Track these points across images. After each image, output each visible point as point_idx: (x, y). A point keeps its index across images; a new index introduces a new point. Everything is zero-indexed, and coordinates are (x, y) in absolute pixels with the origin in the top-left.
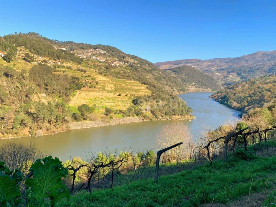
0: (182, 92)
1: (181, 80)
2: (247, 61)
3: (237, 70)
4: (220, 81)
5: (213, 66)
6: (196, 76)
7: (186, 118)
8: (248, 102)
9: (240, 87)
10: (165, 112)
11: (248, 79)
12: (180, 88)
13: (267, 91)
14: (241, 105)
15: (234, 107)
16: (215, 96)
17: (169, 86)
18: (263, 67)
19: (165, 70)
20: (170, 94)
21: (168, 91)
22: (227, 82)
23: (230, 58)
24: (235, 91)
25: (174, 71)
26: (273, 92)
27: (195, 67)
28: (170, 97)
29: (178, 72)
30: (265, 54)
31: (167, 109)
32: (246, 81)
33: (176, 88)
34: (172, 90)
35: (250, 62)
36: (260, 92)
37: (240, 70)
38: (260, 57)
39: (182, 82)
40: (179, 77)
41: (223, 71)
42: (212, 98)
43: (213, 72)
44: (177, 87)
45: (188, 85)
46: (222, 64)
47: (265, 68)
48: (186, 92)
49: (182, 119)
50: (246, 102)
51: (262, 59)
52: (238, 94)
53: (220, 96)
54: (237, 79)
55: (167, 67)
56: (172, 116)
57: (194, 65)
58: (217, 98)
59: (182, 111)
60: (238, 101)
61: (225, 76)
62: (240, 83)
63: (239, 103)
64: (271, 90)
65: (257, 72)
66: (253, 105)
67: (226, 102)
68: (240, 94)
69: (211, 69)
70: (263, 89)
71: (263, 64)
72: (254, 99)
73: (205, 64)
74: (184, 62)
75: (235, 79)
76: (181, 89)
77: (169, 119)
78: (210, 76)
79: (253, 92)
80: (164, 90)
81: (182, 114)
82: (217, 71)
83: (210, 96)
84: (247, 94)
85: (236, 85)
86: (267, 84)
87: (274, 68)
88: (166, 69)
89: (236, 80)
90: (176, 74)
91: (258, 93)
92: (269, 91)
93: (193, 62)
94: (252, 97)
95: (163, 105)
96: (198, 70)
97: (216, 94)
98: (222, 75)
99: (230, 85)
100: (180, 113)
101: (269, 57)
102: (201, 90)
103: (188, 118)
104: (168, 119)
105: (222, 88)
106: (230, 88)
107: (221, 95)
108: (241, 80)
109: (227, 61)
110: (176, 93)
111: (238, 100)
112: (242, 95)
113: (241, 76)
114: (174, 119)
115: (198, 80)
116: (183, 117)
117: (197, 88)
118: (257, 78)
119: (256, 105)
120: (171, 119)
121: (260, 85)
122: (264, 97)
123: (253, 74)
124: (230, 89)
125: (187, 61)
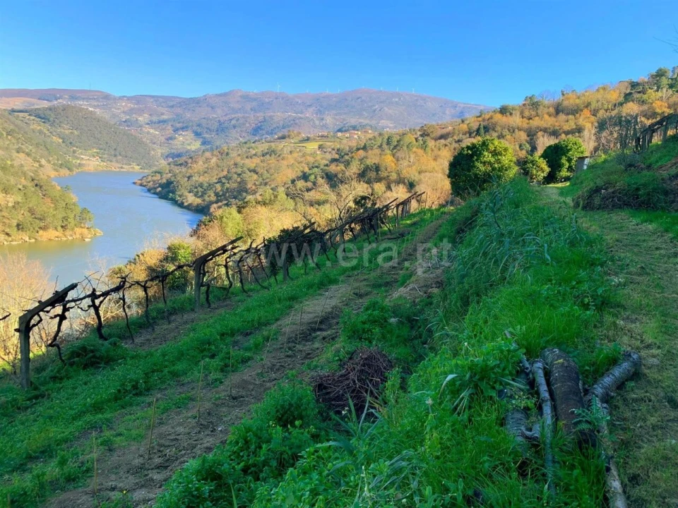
0: (64, 172)
1: (61, 141)
2: (212, 108)
3: (192, 126)
4: (159, 147)
5: (140, 112)
6: (100, 133)
7: (78, 236)
8: (217, 194)
9: (201, 163)
10: (15, 224)
11: (217, 147)
12: (58, 160)
13: (250, 171)
14: (204, 200)
15: (190, 205)
16: (148, 180)
17: (28, 155)
18: (244, 124)
19: (13, 111)
20: (33, 175)
21: (26, 168)
22: (173, 151)
23: (178, 98)
24: (190, 171)
25: (41, 116)
26: (262, 175)
27: (98, 111)
28: (29, 184)
29: (51, 119)
30: (246, 98)
31: (23, 214)
32: (212, 150)
33: (49, 161)
34: (36, 165)
35: (219, 111)
36: (239, 175)
37: (199, 125)
38: (238, 101)
39: (63, 145)
40: (54, 133)
41: (164, 126)
42: (141, 185)
43: (141, 126)
44: (51, 159)
45: (82, 154)
46: (161, 109)
47: (248, 125)
48: (77, 171)
49: (65, 239)
50: (213, 195)
51: (240, 107)
52: (195, 178)
53: (158, 181)
54: (196, 145)
55: (18, 103)
56: (38, 232)
57: (95, 107)
58: (152, 186)
59: (65, 218)
60: (197, 192)
61: (169, 136)
62: (200, 153)
63: (199, 197)
64: (258, 170)
65: (234, 133)
66: (227, 200)
67: (171, 194)
68: (201, 177)
69: (137, 120)
70: (245, 169)
71: (243, 117)
72: (227, 189)
73: (122, 106)
74: (66, 97)
75: (189, 145)
76: (61, 164)
77: (30, 239)
78: (134, 134)
79: (225, 173)
80: (12, 166)
81: (66, 225)
82: (151, 123)
83: (136, 181)
84: (215, 177)
85: (193, 157)
86: (251, 157)
87: (263, 127)
88: (15, 108)
89: (193, 148)
90: (47, 125)
91: (236, 176)
92: (254, 171)
93: (90, 99)
94: (224, 183)
95: (10, 205)
96: (105, 118)
97: (150, 177)
98: (162, 135)
99: (181, 157)
100: (60, 223)
101: (254, 104)
102: (114, 167)
103: (81, 234)
104: (27, 239)
105: (163, 163)
106: (179, 163)
107: (161, 179)
108: (203, 147)
109: (171, 104)
110: (48, 172)
111: (196, 190)
112: (204, 179)
113: (201, 140)
114: (44, 239)
115: (107, 143)
116: (68, 232)
117: (104, 162)
118: (233, 145)
119: (231, 200)
120: (36, 239)
121: (238, 159)
122: (246, 184)
123: (226, 136)
124: (179, 167)
125: (74, 95)
